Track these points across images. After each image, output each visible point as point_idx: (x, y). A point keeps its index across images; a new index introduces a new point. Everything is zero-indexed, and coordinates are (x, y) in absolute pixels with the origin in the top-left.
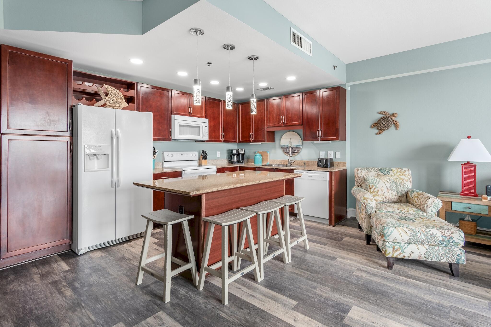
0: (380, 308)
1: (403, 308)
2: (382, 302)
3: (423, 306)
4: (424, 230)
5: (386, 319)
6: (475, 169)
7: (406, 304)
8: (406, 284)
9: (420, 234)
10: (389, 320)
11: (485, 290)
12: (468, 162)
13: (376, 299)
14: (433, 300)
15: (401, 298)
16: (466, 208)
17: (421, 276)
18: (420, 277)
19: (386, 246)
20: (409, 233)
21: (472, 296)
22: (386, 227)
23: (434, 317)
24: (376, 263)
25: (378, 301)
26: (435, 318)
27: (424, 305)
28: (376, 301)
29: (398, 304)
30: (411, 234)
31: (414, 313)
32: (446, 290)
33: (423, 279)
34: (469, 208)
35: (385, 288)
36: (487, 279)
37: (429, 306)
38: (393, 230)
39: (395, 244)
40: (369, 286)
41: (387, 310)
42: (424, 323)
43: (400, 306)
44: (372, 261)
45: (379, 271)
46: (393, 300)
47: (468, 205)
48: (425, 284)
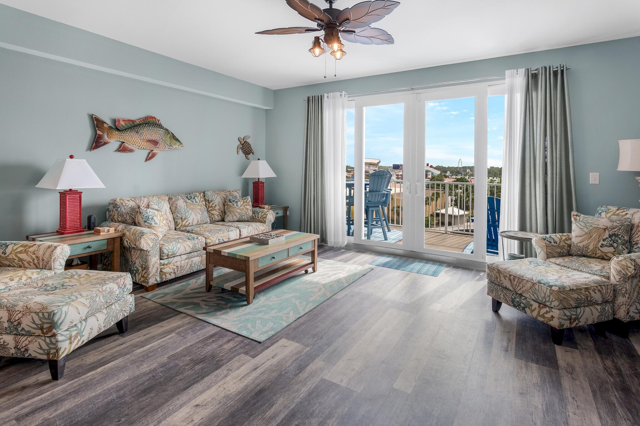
0: (140, 422)
1: (152, 398)
2: (127, 415)
3: (158, 379)
4: (101, 290)
5: (163, 422)
6: (80, 197)
7: (146, 391)
8: (106, 376)
9: (98, 297)
10: (167, 421)
11: (159, 326)
12: (70, 190)
13: (117, 420)
14: (153, 367)
15: (132, 392)
16: (85, 248)
17: (102, 356)
18: (104, 358)
19: (59, 342)
20: (87, 303)
21: (162, 338)
22: (56, 311)
23: (178, 378)
24: (24, 388)
25: (123, 420)
26: (180, 378)
27: (157, 377)
28: (121, 422)
29: (141, 399)
30: (89, 303)
31: (164, 391)
32: (142, 349)
33: (110, 357)
34: (89, 247)
35: (100, 400)
36: (144, 317)
37: (160, 374)
38: (68, 310)
39: (70, 331)
40: (79, 419)
41: (145, 416)
42: (185, 390)
43: (146, 399)
44: (12, 392)
45: (52, 393)
46: (131, 403)
47: (87, 245)
48: (120, 359)
